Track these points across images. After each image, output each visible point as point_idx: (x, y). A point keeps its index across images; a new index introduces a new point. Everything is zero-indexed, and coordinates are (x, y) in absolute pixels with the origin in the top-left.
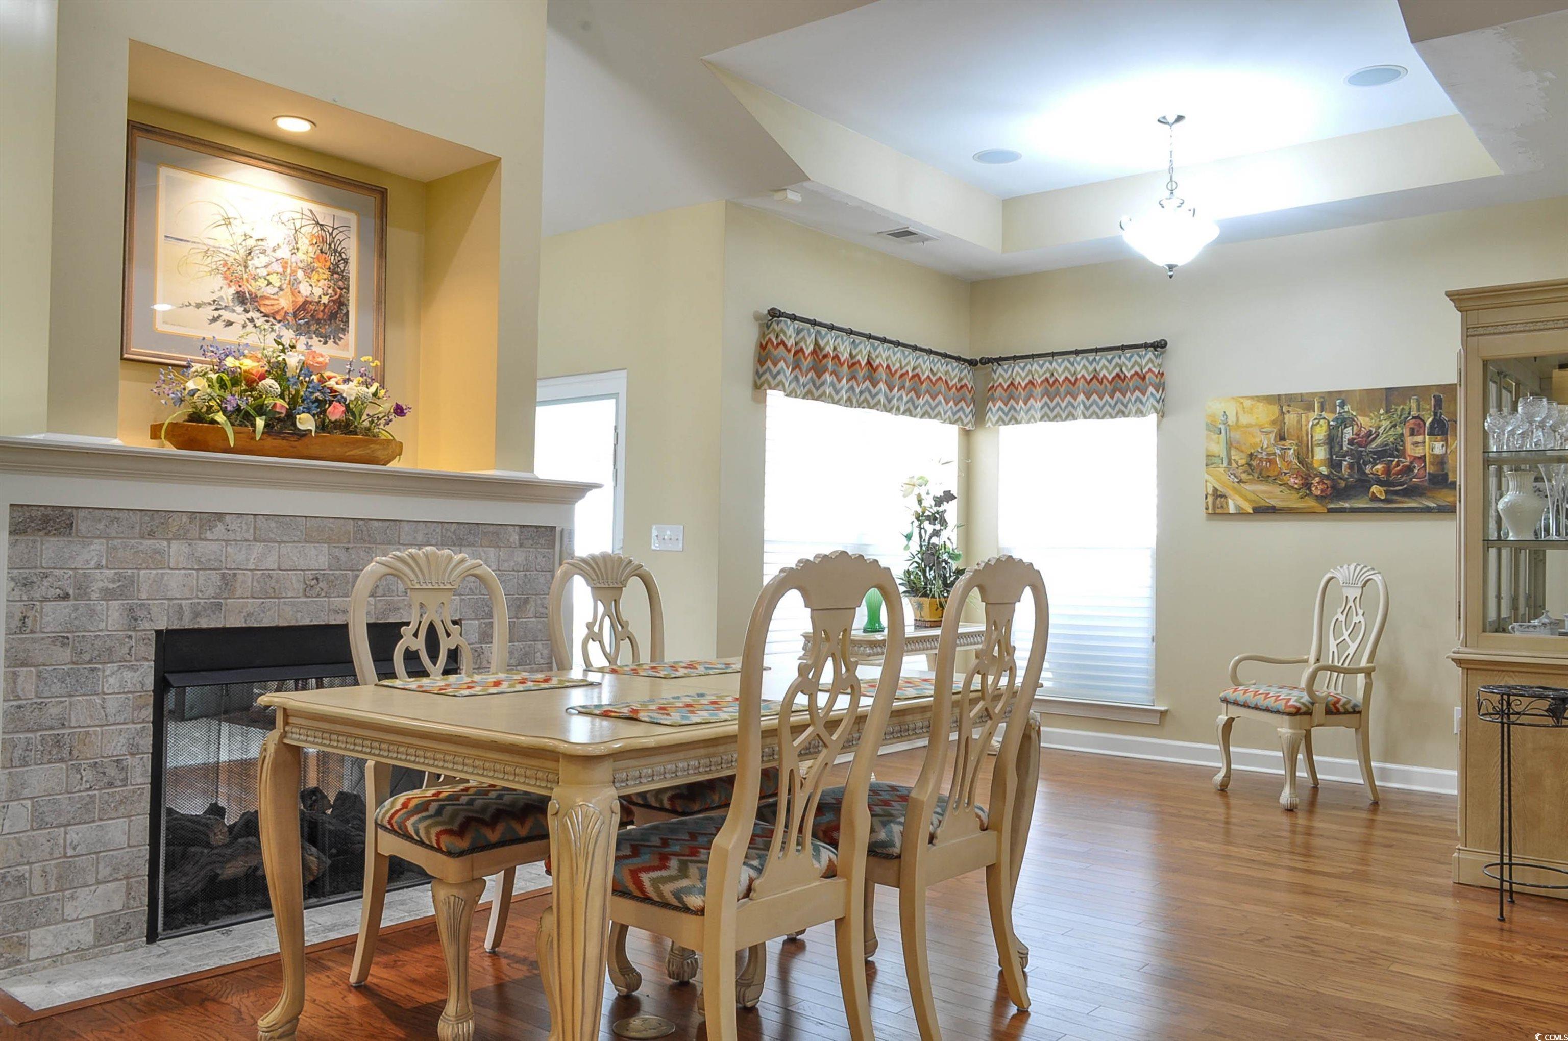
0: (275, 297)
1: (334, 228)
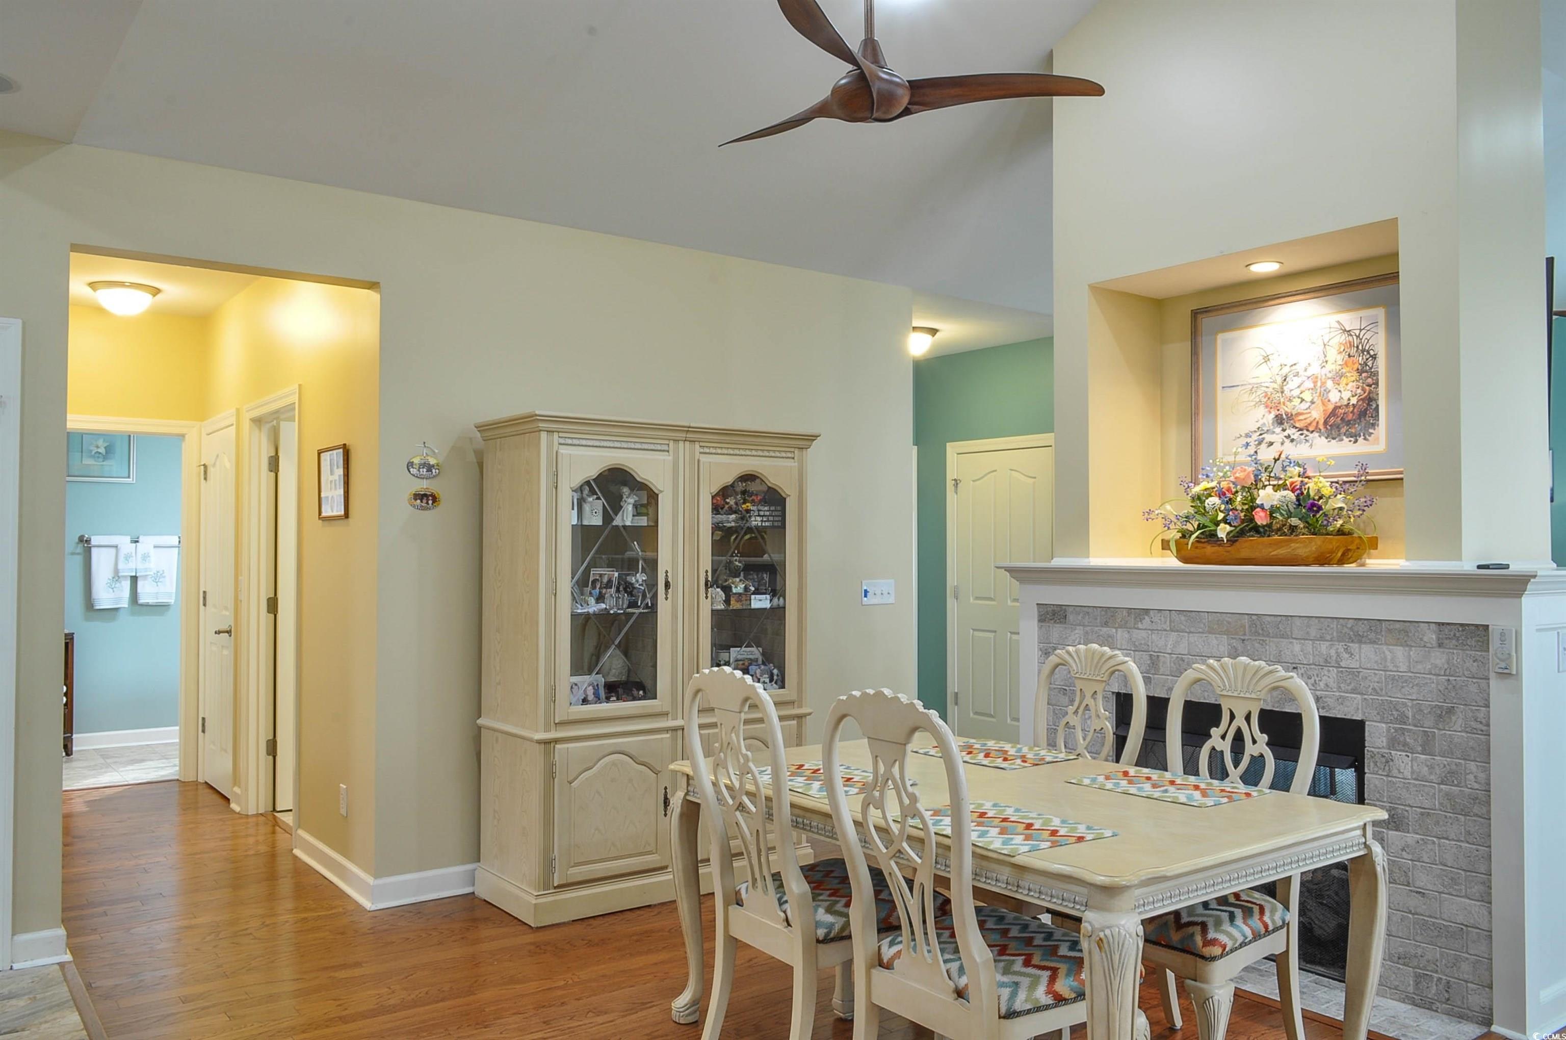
0: (1308, 411)
1: (1361, 330)
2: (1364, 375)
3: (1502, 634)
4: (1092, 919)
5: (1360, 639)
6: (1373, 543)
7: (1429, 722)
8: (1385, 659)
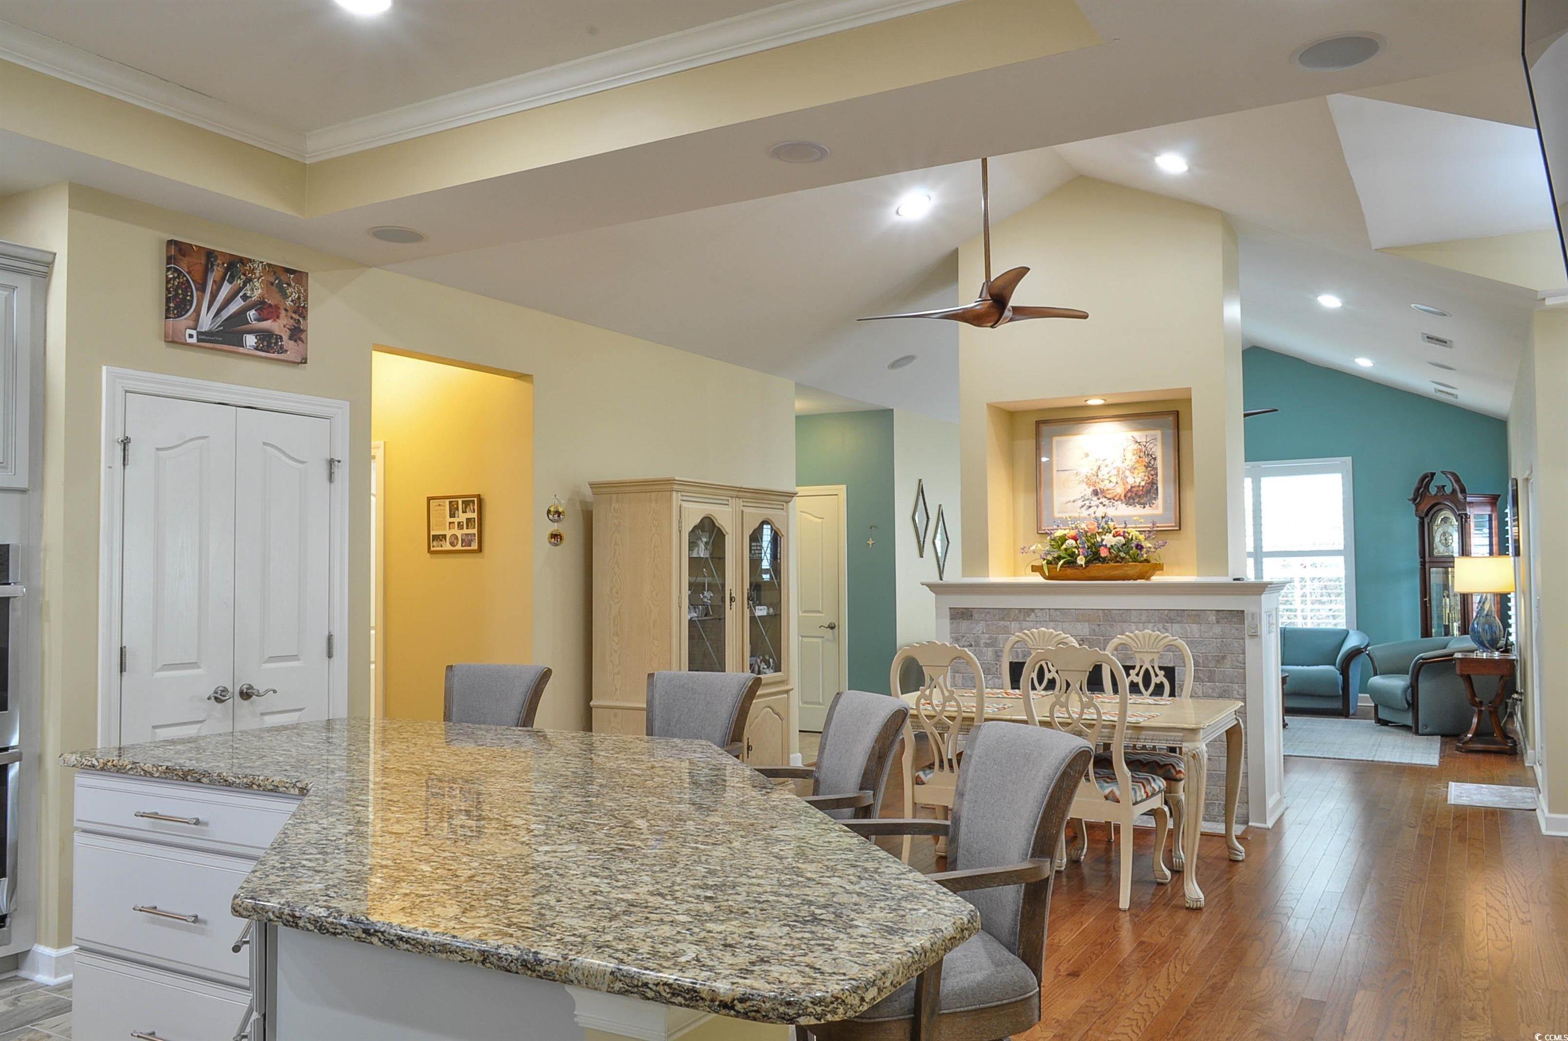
0: (1114, 488)
1: (1147, 442)
2: (1149, 469)
3: (1253, 615)
4: (1186, 746)
5: (1172, 621)
6: (1158, 567)
7: (1212, 664)
8: (1186, 632)
